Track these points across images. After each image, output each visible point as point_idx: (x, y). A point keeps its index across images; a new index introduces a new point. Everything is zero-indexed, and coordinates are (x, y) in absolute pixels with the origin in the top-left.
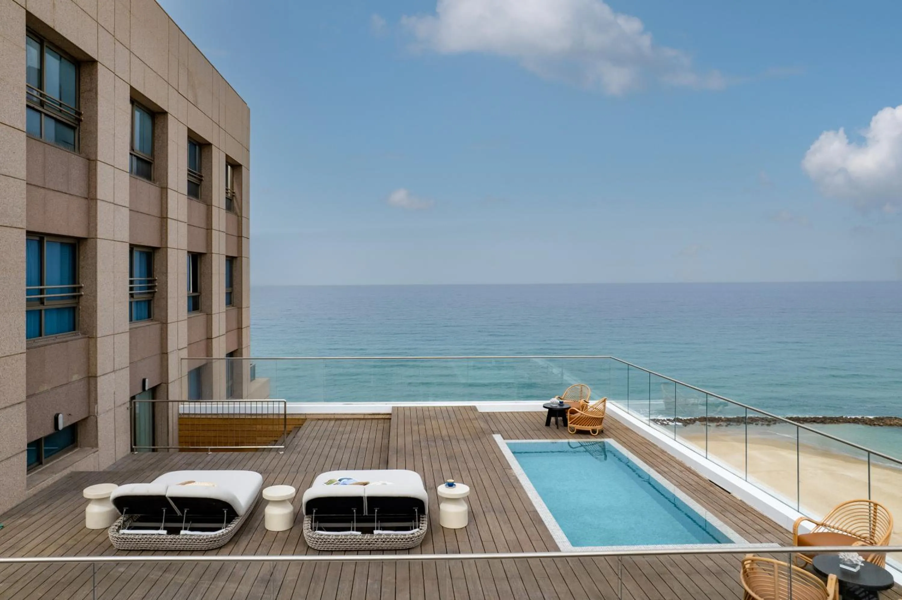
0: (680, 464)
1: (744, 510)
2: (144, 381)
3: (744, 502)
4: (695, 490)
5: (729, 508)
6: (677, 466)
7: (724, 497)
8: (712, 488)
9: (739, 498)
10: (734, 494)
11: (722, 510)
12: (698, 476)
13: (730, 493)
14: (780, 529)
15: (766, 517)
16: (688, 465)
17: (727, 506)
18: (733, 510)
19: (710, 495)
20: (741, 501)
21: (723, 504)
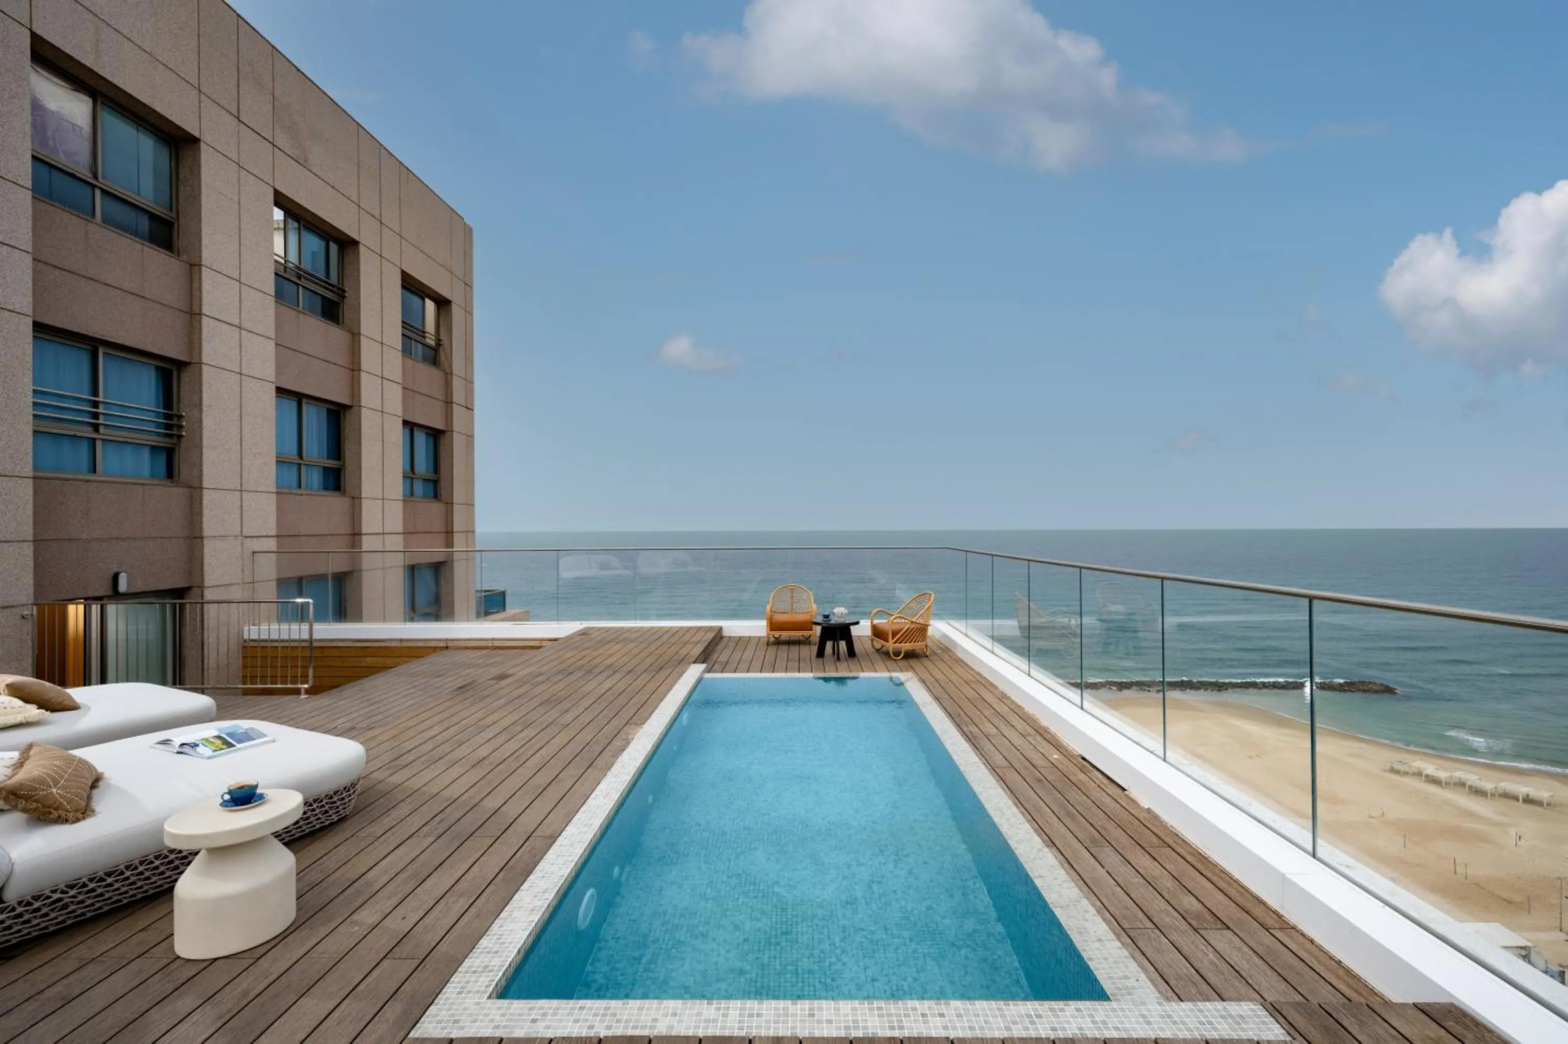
0: (1028, 720)
1: (1154, 839)
2: (116, 577)
3: (1156, 817)
4: (1040, 781)
5: (1116, 834)
6: (1019, 724)
7: (1108, 800)
8: (1082, 776)
9: (1145, 803)
10: (1134, 792)
11: (1094, 841)
12: (1058, 746)
13: (1124, 790)
14: (1258, 911)
15: (1216, 866)
16: (1044, 722)
17: (1110, 826)
18: (1124, 839)
19: (1074, 795)
20: (1149, 811)
21: (1099, 819)
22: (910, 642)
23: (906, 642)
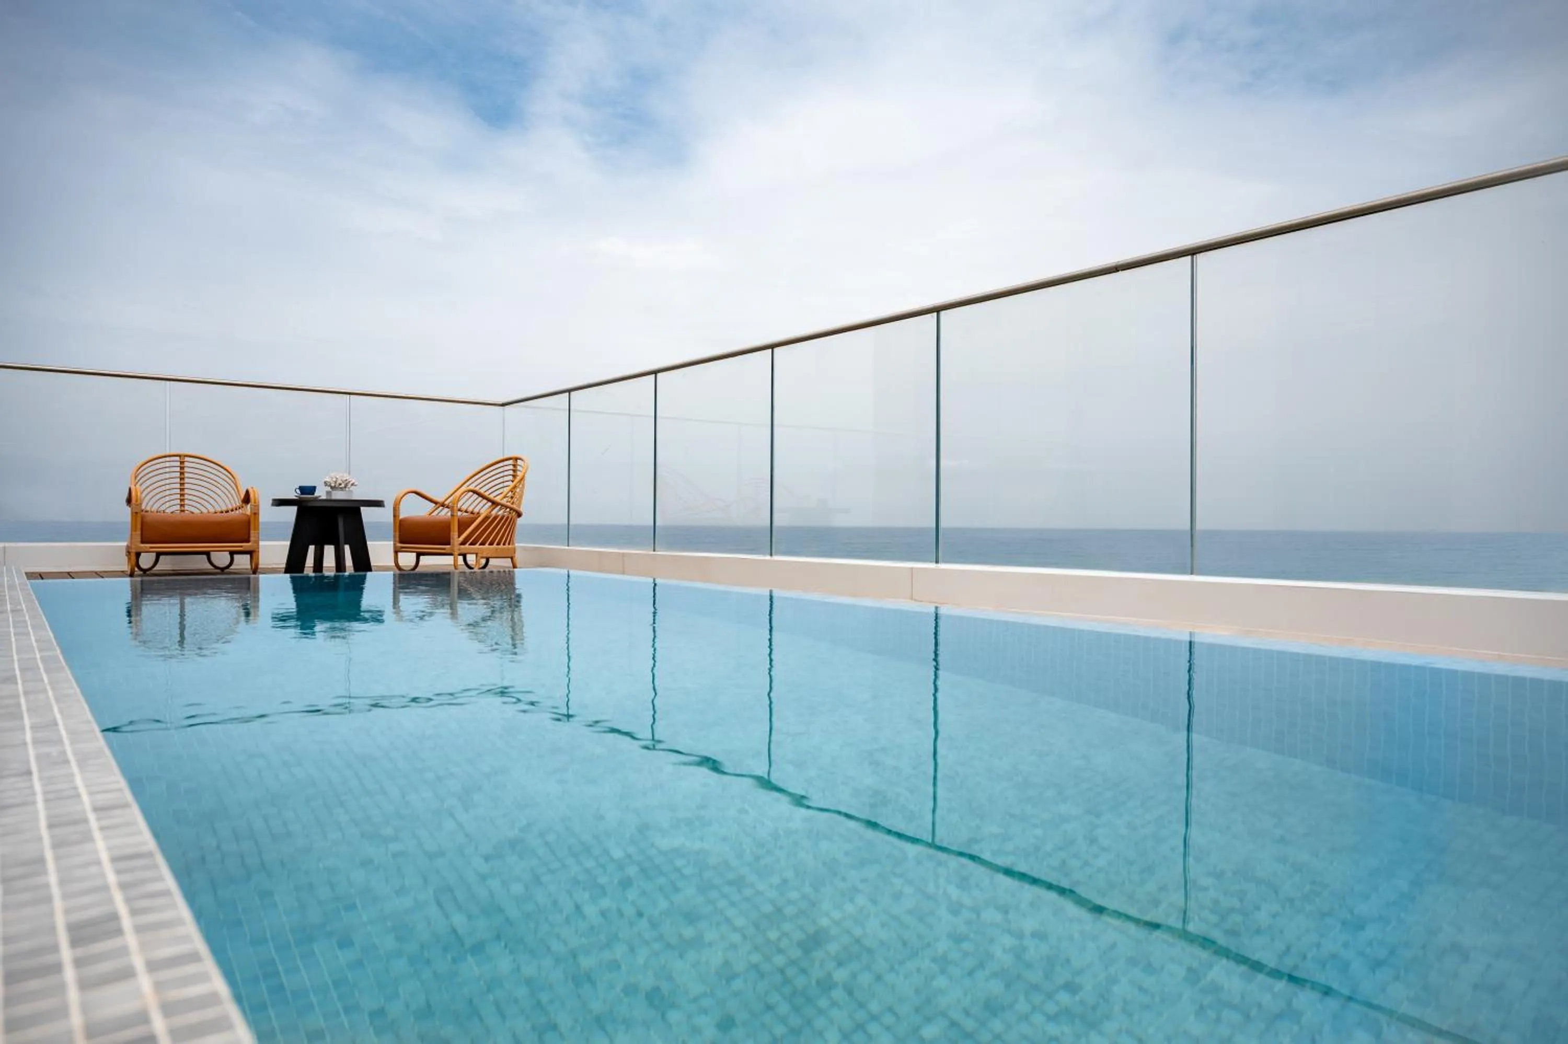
22: (491, 544)
23: (483, 544)
